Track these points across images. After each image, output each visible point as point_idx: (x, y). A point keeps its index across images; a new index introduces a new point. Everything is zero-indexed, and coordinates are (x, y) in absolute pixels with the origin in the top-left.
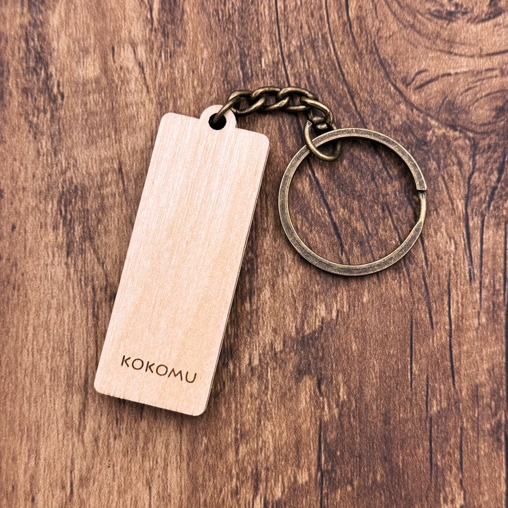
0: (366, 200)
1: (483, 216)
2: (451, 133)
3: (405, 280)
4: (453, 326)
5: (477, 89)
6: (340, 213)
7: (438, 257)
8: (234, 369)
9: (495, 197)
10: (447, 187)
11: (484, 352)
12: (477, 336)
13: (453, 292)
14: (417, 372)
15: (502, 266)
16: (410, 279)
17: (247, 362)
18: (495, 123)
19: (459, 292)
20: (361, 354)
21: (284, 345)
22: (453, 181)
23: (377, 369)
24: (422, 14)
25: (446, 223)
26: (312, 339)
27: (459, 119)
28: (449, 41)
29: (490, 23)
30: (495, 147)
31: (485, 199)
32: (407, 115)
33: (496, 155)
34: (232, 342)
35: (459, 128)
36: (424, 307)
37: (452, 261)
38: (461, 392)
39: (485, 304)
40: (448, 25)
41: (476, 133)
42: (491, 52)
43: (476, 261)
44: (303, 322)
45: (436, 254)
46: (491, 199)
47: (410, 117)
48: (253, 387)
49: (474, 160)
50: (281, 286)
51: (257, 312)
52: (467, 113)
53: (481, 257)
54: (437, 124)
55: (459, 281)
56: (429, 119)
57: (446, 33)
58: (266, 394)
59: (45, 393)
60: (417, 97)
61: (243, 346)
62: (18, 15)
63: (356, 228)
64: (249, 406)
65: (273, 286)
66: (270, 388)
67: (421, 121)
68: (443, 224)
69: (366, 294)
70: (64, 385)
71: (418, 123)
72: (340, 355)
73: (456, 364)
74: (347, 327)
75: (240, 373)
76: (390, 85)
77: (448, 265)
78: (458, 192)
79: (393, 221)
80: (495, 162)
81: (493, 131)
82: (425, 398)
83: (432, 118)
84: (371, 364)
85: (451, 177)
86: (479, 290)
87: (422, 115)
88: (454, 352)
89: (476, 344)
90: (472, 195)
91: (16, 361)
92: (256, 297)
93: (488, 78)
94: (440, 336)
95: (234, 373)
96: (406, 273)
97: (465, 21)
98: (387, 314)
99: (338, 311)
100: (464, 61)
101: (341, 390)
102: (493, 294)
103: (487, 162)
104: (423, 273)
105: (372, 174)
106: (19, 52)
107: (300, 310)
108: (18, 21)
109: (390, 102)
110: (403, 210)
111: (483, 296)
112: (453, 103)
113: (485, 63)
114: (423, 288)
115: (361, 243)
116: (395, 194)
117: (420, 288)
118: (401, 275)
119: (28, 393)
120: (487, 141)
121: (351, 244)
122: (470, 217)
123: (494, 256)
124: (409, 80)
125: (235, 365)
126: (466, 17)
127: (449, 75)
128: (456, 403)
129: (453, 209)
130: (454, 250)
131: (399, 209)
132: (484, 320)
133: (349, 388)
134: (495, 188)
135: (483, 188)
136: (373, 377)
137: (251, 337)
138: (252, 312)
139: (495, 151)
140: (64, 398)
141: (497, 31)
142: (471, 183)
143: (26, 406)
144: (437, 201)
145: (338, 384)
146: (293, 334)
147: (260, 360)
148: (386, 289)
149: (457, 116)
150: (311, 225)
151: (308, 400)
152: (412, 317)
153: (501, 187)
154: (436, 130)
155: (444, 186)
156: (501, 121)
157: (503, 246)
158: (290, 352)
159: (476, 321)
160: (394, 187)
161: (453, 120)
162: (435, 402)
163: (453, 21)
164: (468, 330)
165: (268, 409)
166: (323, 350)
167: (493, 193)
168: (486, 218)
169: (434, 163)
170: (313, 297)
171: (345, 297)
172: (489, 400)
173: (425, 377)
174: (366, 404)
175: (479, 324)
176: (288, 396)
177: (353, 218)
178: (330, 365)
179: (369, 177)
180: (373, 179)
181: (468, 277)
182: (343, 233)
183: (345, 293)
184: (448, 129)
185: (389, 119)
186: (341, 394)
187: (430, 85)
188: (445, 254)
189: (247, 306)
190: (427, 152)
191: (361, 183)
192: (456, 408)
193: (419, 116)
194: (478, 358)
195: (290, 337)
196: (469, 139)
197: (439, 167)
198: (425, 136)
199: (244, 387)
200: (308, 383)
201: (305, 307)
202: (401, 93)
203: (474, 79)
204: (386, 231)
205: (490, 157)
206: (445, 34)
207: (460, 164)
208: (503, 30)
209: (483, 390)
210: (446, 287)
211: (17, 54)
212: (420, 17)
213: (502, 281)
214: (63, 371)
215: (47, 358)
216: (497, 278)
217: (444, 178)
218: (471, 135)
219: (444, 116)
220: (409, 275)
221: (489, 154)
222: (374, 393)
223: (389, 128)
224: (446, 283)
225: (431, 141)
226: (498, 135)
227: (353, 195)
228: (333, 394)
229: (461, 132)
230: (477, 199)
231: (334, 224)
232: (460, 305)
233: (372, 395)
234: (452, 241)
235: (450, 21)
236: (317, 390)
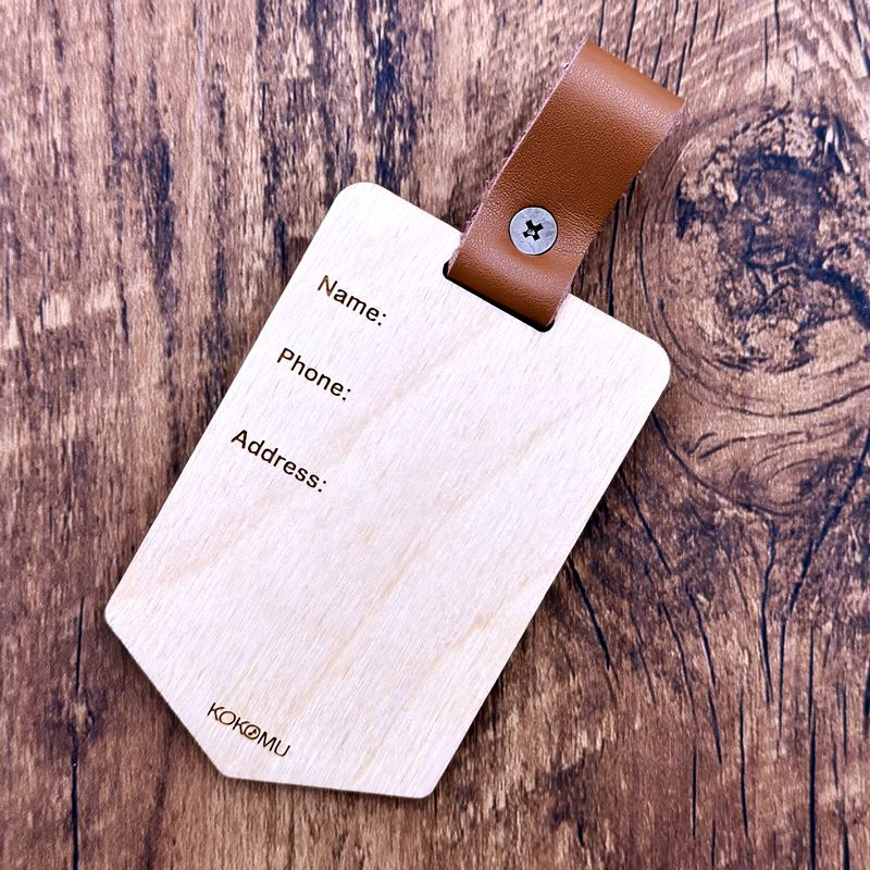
0: (637, 599)
1: (784, 620)
2: (745, 514)
3: (686, 701)
4: (746, 759)
5: (778, 458)
6: (606, 616)
7: (728, 672)
8: (475, 813)
9: (800, 596)
10: (739, 584)
11: (784, 791)
12: (776, 772)
13: (747, 716)
14: (701, 817)
15: (808, 684)
16: (692, 700)
17: (491, 804)
18: (800, 501)
19: (754, 718)
20: (632, 794)
21: (536, 783)
22: (746, 576)
23: (652, 813)
24: (707, 361)
25: (738, 629)
26: (571, 775)
27: (755, 497)
28: (742, 396)
29: (793, 374)
30: (800, 532)
31: (787, 598)
32: (690, 491)
33: (800, 543)
34: (472, 779)
35: (754, 508)
36: (710, 735)
37: (745, 678)
38: (755, 842)
39: (786, 732)
40: (741, 375)
41: (776, 514)
42: (796, 410)
43: (775, 677)
44: (559, 755)
45: (726, 668)
46: (794, 598)
47: (693, 493)
48: (499, 836)
49: (773, 550)
50: (532, 709)
51: (502, 742)
52: (765, 489)
53: (782, 671)
54: (726, 503)
55: (753, 702)
56: (717, 496)
57: (739, 386)
58: (515, 845)
59: (241, 843)
60: (702, 468)
61: (485, 785)
62: (195, 362)
63: (626, 635)
64: (493, 859)
65: (523, 709)
66: (519, 836)
67: (707, 498)
68: (735, 631)
69: (638, 718)
70: (264, 835)
71: (704, 501)
72: (606, 796)
73: (750, 807)
74: (615, 762)
75: (482, 819)
76: (668, 452)
77: (741, 682)
78: (753, 591)
79: (671, 627)
80: (800, 551)
81: (796, 513)
82: (710, 849)
83: (721, 495)
84: (645, 806)
85: (744, 570)
86: (778, 714)
87: (708, 491)
88: (747, 791)
89: (774, 781)
90: (771, 593)
91: (204, 805)
92: (501, 723)
93: (791, 444)
94: (730, 773)
95: (475, 819)
96: (687, 693)
97: (764, 369)
98: (664, 743)
99: (603, 741)
100: (760, 421)
101: (608, 839)
102: (796, 719)
103: (789, 552)
104: (710, 693)
105: (646, 567)
106: (198, 411)
107: (556, 738)
108: (196, 370)
109: (667, 475)
110: (684, 613)
111: (783, 722)
112: (748, 476)
113: (787, 425)
114: (710, 711)
115: (632, 655)
116: (675, 592)
117: (705, 712)
118: (682, 695)
119: (220, 845)
120: (789, 526)
121: (620, 656)
122: (768, 622)
123: (797, 671)
124: (692, 446)
125: (475, 808)
126: (764, 365)
127: (743, 439)
128: (748, 854)
129: (747, 611)
130: (747, 663)
131: (680, 611)
132: (784, 752)
133: (617, 836)
134: (798, 585)
135: (785, 584)
136: (647, 823)
137: (496, 774)
138: (495, 742)
139: (798, 538)
140: (265, 851)
141: (804, 383)
142: (769, 578)
143: (218, 862)
144: (726, 601)
145: (603, 831)
146: (548, 769)
147: (507, 802)
148: (663, 713)
149: (751, 492)
150: (569, 631)
151: (567, 851)
152: (695, 748)
153: (807, 583)
154: (726, 510)
155: (735, 582)
156: (808, 498)
157: (808, 658)
158: (544, 792)
159: (774, 753)
160: (673, 582)
161: (747, 498)
162: (722, 854)
163: (747, 370)
164: (765, 764)
165: (517, 862)
166: (585, 789)
167: (796, 591)
168: (788, 622)
169: (723, 552)
170: (572, 722)
171: (612, 723)
172: (788, 850)
173: (711, 822)
174: (638, 857)
175: (778, 756)
176: (542, 848)
177: (622, 622)
178: (594, 809)
179: (642, 570)
180: (647, 572)
181: (765, 698)
182: (609, 641)
183: (612, 717)
184: (741, 509)
185: (667, 496)
186: (607, 845)
187: (718, 452)
188: (736, 668)
189: (490, 734)
190: (713, 539)
191: (632, 578)
192: (748, 860)
193: (704, 492)
194: (776, 799)
195: (544, 773)
196: (767, 522)
197: (729, 557)
198: (713, 518)
199: (486, 836)
200: (567, 831)
201: (562, 735)
202: (681, 462)
203: (774, 445)
204: (663, 639)
205: (794, 546)
206: (737, 387)
207: (756, 554)
208: (811, 381)
209: (782, 838)
210: (737, 711)
211: (195, 413)
212: (705, 364)
213: (807, 702)
214: (262, 816)
215: (242, 800)
216: (800, 699)
217: (735, 572)
218: (769, 517)
219: (736, 492)
220: (691, 694)
221: (792, 541)
222: (648, 842)
223: (667, 507)
224: (738, 706)
225: (719, 524)
226: (803, 516)
227: (622, 592)
228: (597, 844)
229: (756, 512)
230: (777, 599)
231: (598, 630)
232: (754, 733)
233: (645, 845)
234: (746, 652)
235: (744, 370)
236: (578, 840)
